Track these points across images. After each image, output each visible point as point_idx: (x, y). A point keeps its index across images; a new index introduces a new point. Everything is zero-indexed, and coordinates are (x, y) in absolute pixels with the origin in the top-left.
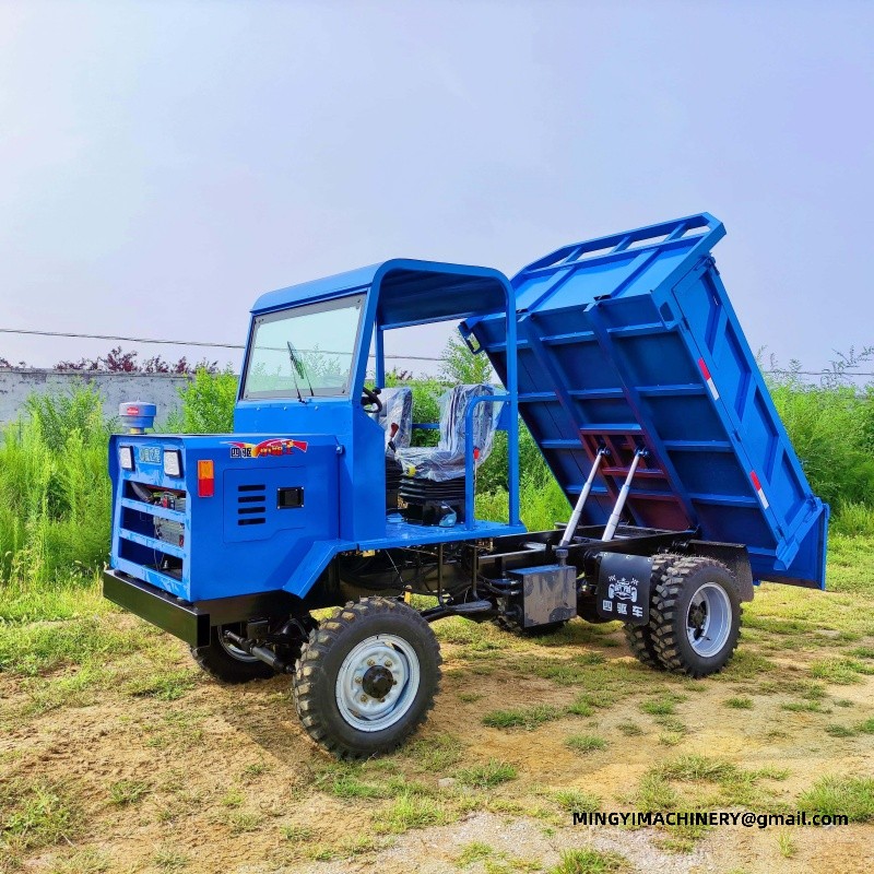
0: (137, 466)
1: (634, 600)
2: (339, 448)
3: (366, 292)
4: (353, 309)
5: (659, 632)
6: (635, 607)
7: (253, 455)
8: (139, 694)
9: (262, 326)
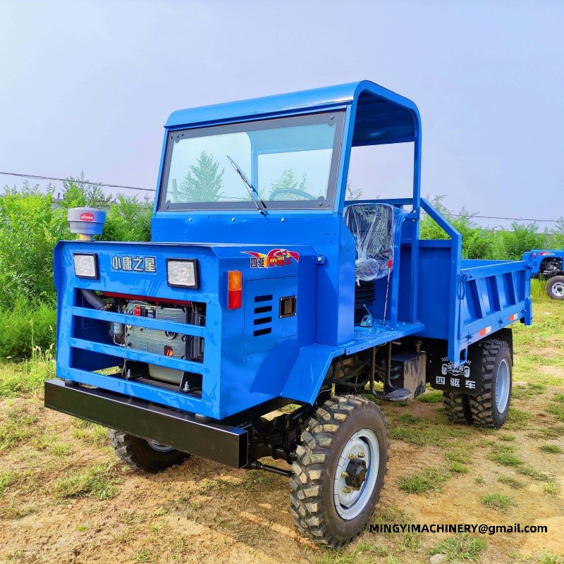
0: (103, 274)
1: (467, 375)
2: (320, 259)
3: (344, 110)
4: (325, 127)
5: (479, 399)
6: (467, 382)
7: (265, 266)
8: (73, 496)
9: (182, 141)
